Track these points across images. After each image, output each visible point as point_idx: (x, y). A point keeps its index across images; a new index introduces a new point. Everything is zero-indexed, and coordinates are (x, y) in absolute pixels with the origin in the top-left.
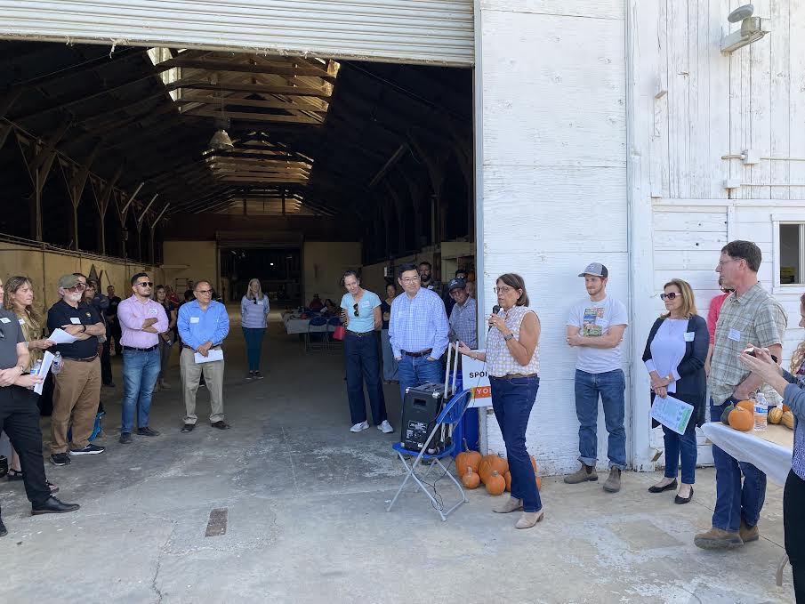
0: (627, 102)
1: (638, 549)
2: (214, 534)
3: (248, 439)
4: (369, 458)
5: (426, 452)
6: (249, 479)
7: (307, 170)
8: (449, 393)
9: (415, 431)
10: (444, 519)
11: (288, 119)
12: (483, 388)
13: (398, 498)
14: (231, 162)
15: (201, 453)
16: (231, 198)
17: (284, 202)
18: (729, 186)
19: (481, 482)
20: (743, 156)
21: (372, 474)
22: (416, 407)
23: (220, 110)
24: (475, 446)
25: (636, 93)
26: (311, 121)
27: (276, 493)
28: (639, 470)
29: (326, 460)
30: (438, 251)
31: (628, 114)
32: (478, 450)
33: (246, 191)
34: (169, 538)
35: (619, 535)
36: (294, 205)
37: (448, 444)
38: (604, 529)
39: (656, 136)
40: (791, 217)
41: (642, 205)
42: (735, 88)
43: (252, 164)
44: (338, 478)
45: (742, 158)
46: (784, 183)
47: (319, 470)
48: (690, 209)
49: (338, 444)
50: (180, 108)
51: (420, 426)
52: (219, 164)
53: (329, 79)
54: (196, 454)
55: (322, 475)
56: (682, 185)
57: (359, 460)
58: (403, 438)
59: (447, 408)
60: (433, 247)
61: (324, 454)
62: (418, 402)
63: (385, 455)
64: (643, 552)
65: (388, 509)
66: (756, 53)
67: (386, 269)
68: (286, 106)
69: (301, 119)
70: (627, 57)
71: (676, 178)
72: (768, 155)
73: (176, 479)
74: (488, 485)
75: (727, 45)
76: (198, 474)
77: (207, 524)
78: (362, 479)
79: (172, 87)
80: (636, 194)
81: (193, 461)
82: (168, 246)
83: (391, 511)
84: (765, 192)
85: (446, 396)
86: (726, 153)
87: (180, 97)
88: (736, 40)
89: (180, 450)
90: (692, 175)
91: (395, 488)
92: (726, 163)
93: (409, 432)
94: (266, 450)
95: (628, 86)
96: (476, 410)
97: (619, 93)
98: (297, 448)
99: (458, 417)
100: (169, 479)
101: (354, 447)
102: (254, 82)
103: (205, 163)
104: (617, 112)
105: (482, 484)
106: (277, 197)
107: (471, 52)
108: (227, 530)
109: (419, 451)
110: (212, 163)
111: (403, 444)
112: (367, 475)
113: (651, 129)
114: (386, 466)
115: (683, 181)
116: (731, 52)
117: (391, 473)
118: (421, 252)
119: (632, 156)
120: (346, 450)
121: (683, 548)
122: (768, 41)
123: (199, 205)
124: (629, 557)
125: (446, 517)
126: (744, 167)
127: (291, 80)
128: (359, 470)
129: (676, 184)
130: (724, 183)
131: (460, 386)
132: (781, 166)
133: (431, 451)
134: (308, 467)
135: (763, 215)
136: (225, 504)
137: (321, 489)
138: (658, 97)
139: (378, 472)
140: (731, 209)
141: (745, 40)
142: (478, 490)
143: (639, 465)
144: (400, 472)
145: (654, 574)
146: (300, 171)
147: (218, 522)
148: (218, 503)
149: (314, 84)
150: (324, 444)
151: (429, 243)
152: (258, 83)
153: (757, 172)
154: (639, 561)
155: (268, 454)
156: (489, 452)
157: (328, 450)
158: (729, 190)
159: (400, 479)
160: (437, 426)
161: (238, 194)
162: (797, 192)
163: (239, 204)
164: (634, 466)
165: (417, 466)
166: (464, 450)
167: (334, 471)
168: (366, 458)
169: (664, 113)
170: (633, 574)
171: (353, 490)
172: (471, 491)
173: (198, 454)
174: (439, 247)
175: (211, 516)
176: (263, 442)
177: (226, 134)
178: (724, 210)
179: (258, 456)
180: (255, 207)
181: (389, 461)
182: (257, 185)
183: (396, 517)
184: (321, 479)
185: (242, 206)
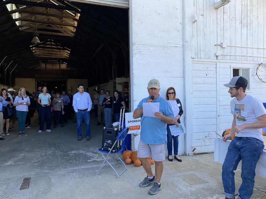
0: (183, 24)
1: (192, 185)
2: (24, 189)
3: (43, 148)
4: (90, 154)
5: (112, 151)
6: (41, 164)
7: (68, 53)
8: (121, 129)
9: (107, 143)
10: (119, 177)
11: (61, 34)
12: (133, 126)
13: (101, 170)
14: (41, 50)
15: (23, 155)
16: (41, 63)
17: (60, 65)
18: (217, 55)
19: (132, 161)
20: (221, 45)
21: (91, 160)
22: (108, 134)
23: (35, 30)
24: (129, 148)
25: (187, 20)
26: (69, 35)
27: (52, 170)
28: (188, 155)
29: (73, 155)
30: (115, 81)
31: (184, 28)
32: (131, 150)
33: (46, 61)
34: (4, 191)
35: (184, 180)
36: (64, 66)
37: (120, 148)
38: (179, 178)
39: (193, 36)
40: (236, 66)
41: (188, 61)
42: (219, 21)
43: (49, 51)
44: (77, 162)
45: (221, 46)
46: (234, 55)
47: (70, 159)
48: (204, 63)
49: (78, 149)
50: (20, 28)
51: (109, 141)
52: (36, 50)
53: (76, 20)
54: (21, 155)
55: (71, 161)
56: (201, 54)
57: (85, 155)
58: (103, 146)
59: (120, 134)
60: (113, 80)
61: (72, 153)
62: (108, 132)
63: (96, 153)
64: (194, 186)
65: (97, 174)
66: (225, 10)
67: (96, 88)
68: (60, 29)
69: (66, 35)
70: (183, 8)
71: (200, 51)
72: (229, 45)
73: (11, 165)
74: (135, 163)
75: (216, 6)
76: (21, 163)
77: (21, 184)
78: (87, 163)
79: (17, 20)
80: (186, 57)
81: (19, 158)
82: (17, 80)
83: (98, 175)
84: (228, 57)
85: (119, 130)
86: (216, 44)
87: (20, 24)
88: (220, 4)
89: (14, 154)
90: (205, 51)
91: (100, 165)
92: (216, 47)
93: (105, 144)
94: (50, 152)
95: (183, 18)
96: (130, 135)
97: (180, 20)
98: (62, 151)
99: (124, 138)
100: (7, 166)
101: (84, 150)
102: (48, 20)
103: (31, 50)
104: (180, 27)
105: (132, 162)
106: (58, 63)
107: (128, 3)
108: (30, 187)
109: (109, 151)
110: (34, 50)
111: (103, 149)
112: (89, 161)
113: (191, 33)
114: (96, 157)
115: (202, 52)
116: (217, 9)
117: (98, 160)
118: (109, 82)
119: (185, 43)
120: (81, 152)
121: (208, 184)
122: (229, 6)
123: (29, 65)
124: (189, 188)
125: (119, 176)
126: (222, 49)
127: (62, 20)
128: (86, 159)
129: (200, 54)
130: (215, 54)
131: (124, 126)
132: (233, 49)
133: (113, 151)
134: (66, 158)
135: (228, 65)
136: (30, 175)
137: (71, 167)
138: (194, 22)
139: (93, 159)
140: (218, 63)
141: (223, 3)
142: (131, 165)
143: (188, 153)
144: (102, 159)
145: (199, 195)
146: (66, 54)
147: (26, 183)
148: (27, 175)
149: (71, 22)
150: (73, 150)
151: (112, 79)
152: (50, 20)
153: (226, 50)
154: (193, 190)
155: (50, 154)
156: (135, 151)
157: (74, 152)
158: (217, 56)
159: (101, 162)
160: (116, 141)
161: (43, 62)
162: (238, 58)
163: (43, 65)
164: (186, 154)
165: (108, 157)
166: (126, 150)
167: (76, 160)
168: (88, 154)
169: (196, 28)
170: (192, 196)
171: (83, 167)
172: (129, 165)
173: (22, 155)
174: (115, 80)
175: (24, 181)
176: (48, 149)
177: (38, 38)
178: (215, 63)
179: (46, 155)
180: (49, 67)
181: (97, 155)
182: (51, 59)
183: (100, 177)
184: (71, 163)
185: (45, 66)
